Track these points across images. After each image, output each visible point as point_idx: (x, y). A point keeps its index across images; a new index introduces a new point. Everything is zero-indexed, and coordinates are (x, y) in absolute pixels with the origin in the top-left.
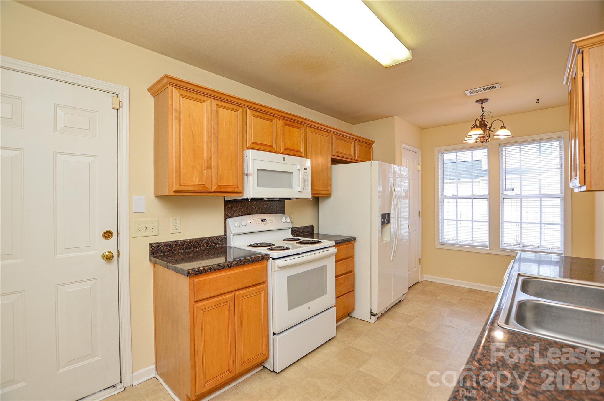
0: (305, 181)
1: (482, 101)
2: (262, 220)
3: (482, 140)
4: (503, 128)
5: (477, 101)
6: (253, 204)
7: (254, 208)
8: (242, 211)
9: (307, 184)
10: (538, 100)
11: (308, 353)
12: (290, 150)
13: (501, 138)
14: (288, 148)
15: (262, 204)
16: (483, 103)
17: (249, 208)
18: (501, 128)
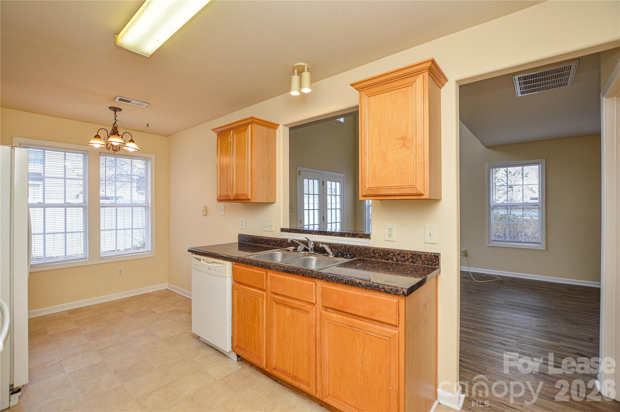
1: (115, 109)
3: (114, 148)
4: (131, 142)
5: (111, 108)
10: (148, 125)
13: (130, 151)
16: (116, 111)
18: (130, 141)
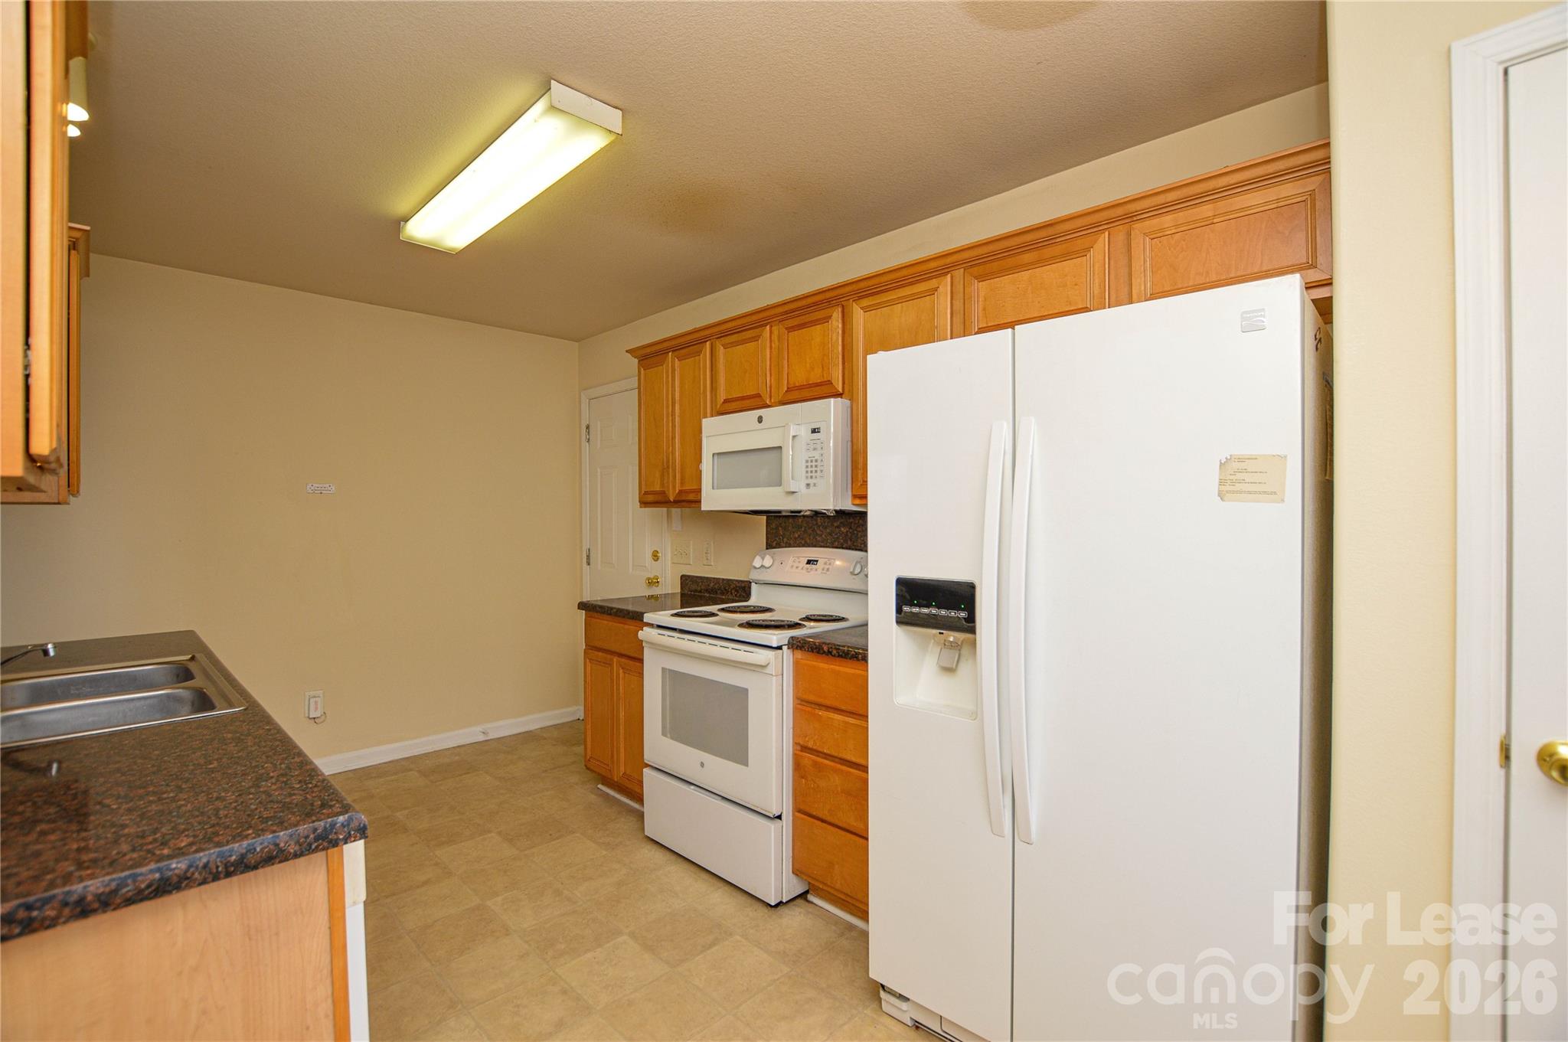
0: (814, 464)
2: (809, 562)
6: (817, 524)
7: (818, 532)
8: (796, 538)
9: (819, 472)
11: (719, 875)
12: (801, 388)
14: (797, 385)
15: (835, 524)
17: (810, 531)
